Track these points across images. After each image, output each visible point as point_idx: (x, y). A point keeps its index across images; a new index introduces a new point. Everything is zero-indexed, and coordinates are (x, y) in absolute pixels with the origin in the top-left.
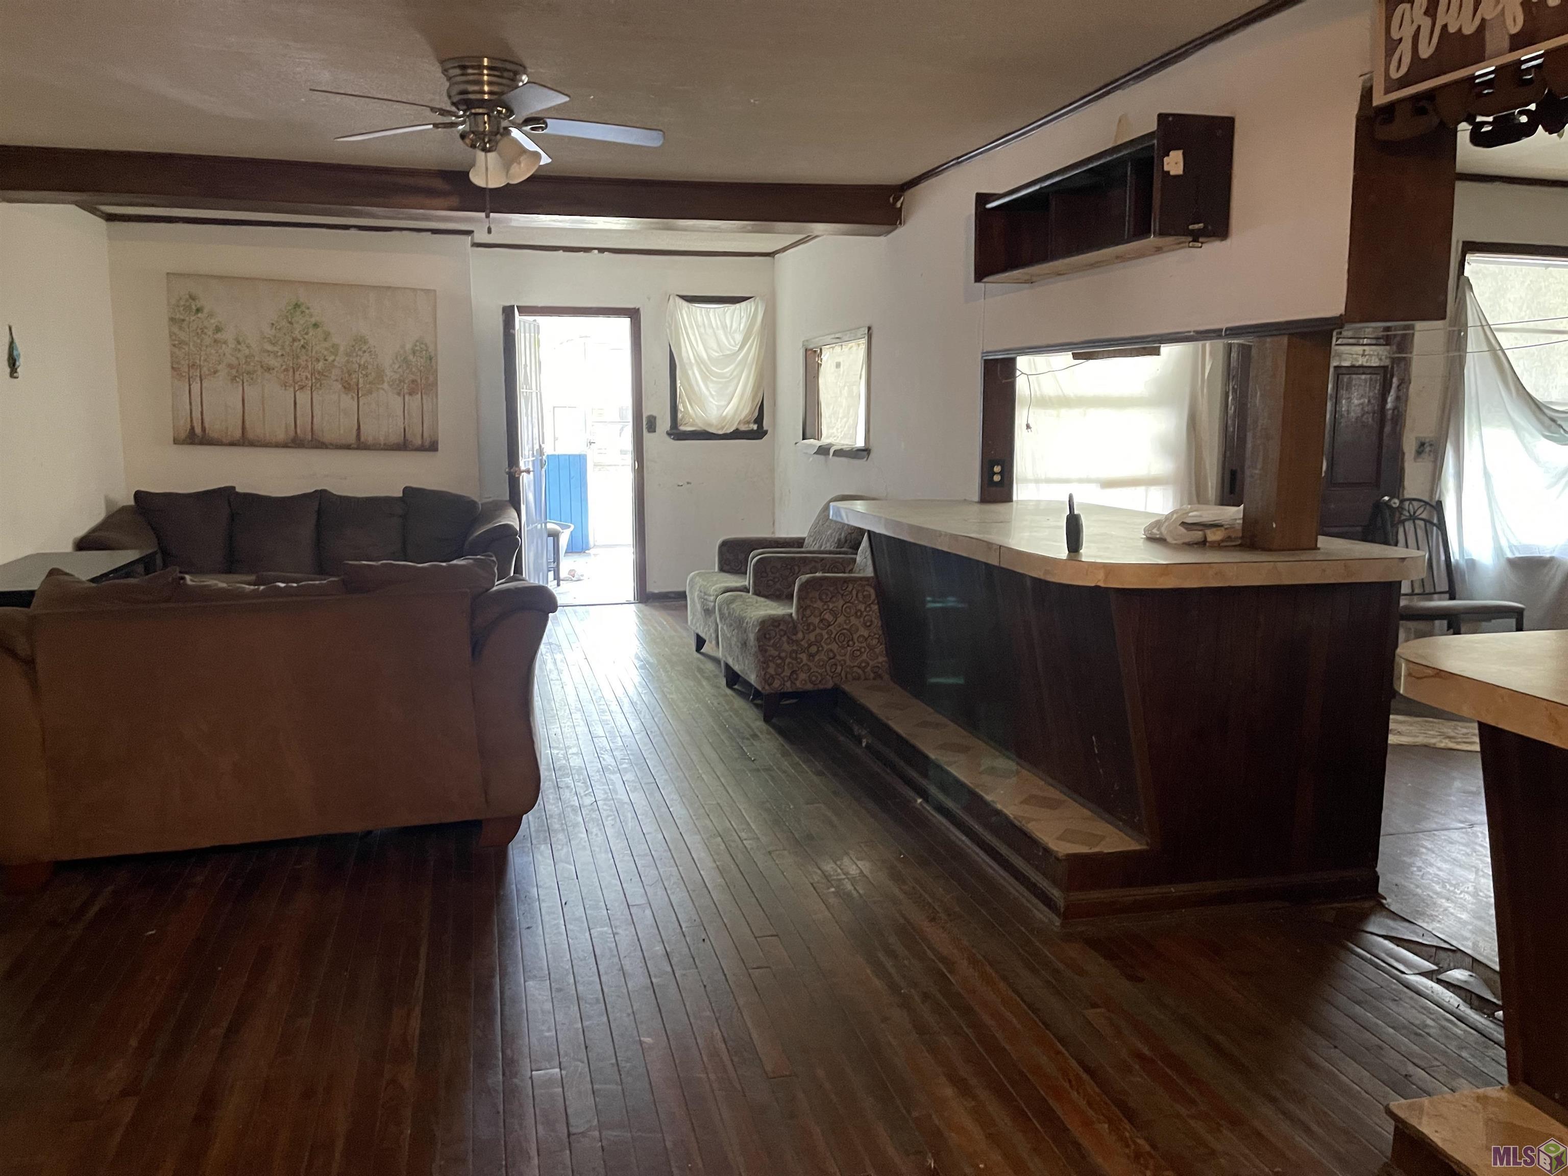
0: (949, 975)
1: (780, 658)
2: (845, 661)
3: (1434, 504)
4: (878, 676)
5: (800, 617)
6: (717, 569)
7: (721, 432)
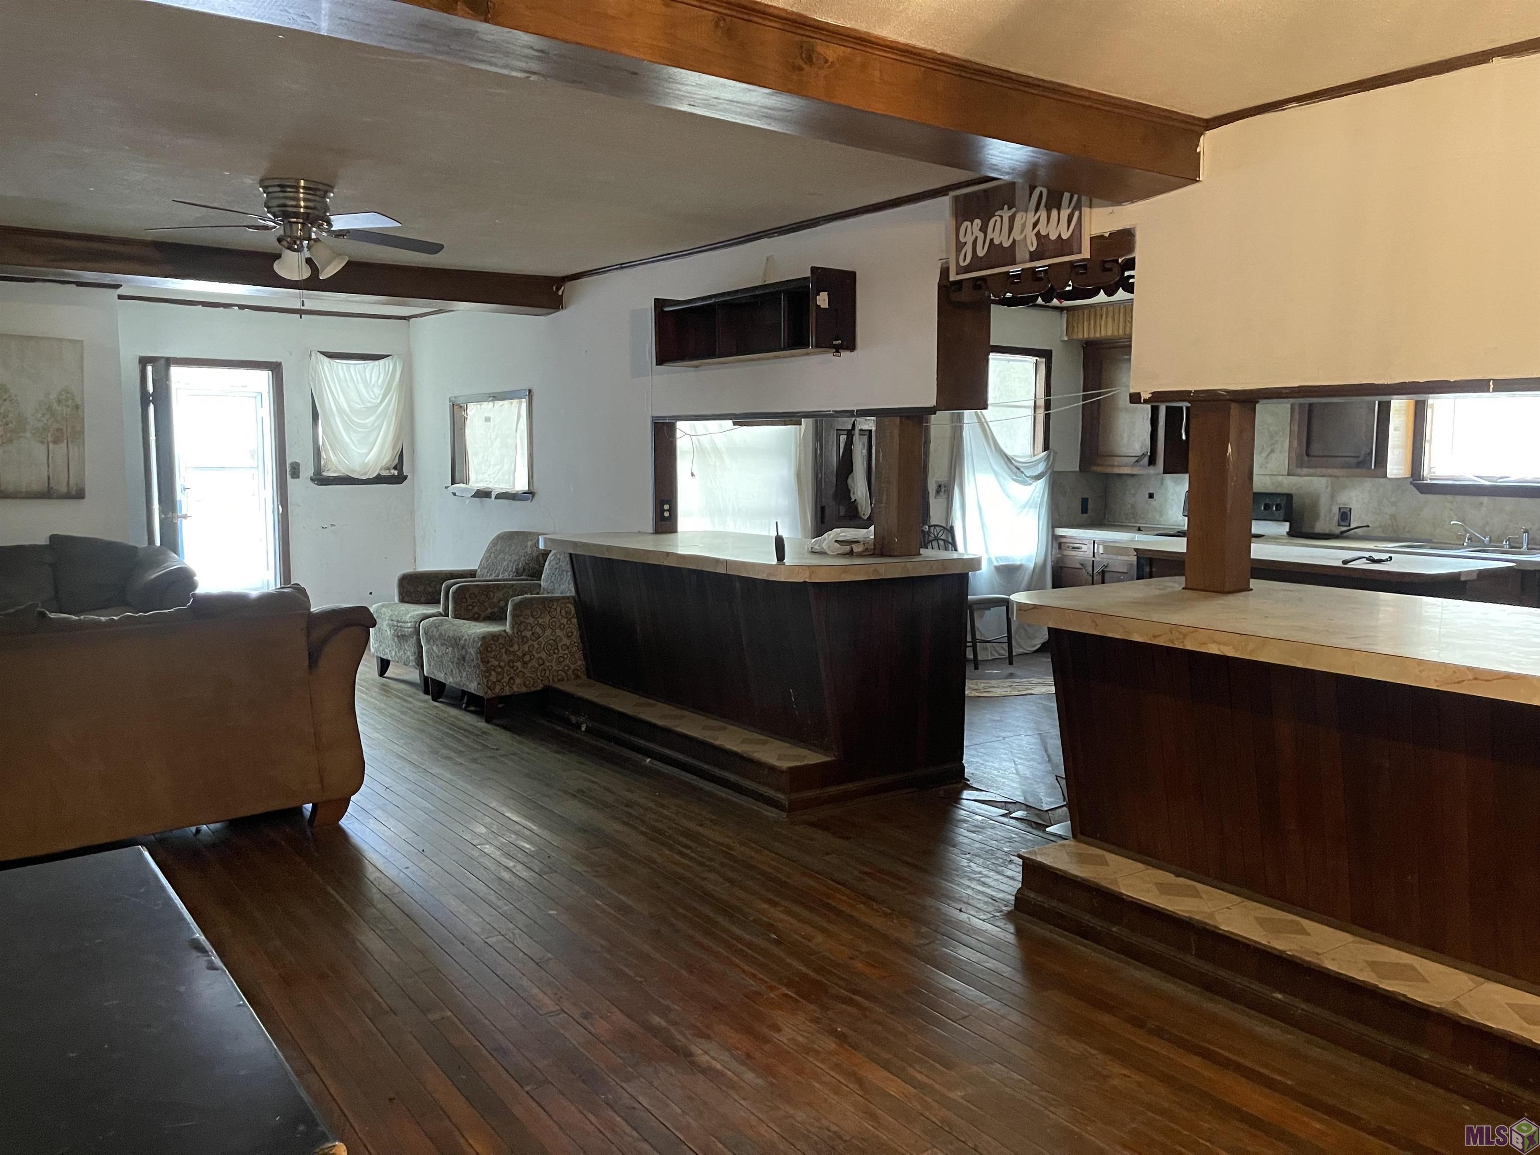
0: (730, 852)
1: (500, 667)
2: (552, 666)
3: (949, 528)
4: (577, 677)
5: (515, 631)
6: (396, 600)
7: (364, 478)
